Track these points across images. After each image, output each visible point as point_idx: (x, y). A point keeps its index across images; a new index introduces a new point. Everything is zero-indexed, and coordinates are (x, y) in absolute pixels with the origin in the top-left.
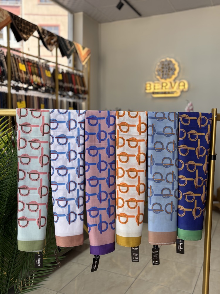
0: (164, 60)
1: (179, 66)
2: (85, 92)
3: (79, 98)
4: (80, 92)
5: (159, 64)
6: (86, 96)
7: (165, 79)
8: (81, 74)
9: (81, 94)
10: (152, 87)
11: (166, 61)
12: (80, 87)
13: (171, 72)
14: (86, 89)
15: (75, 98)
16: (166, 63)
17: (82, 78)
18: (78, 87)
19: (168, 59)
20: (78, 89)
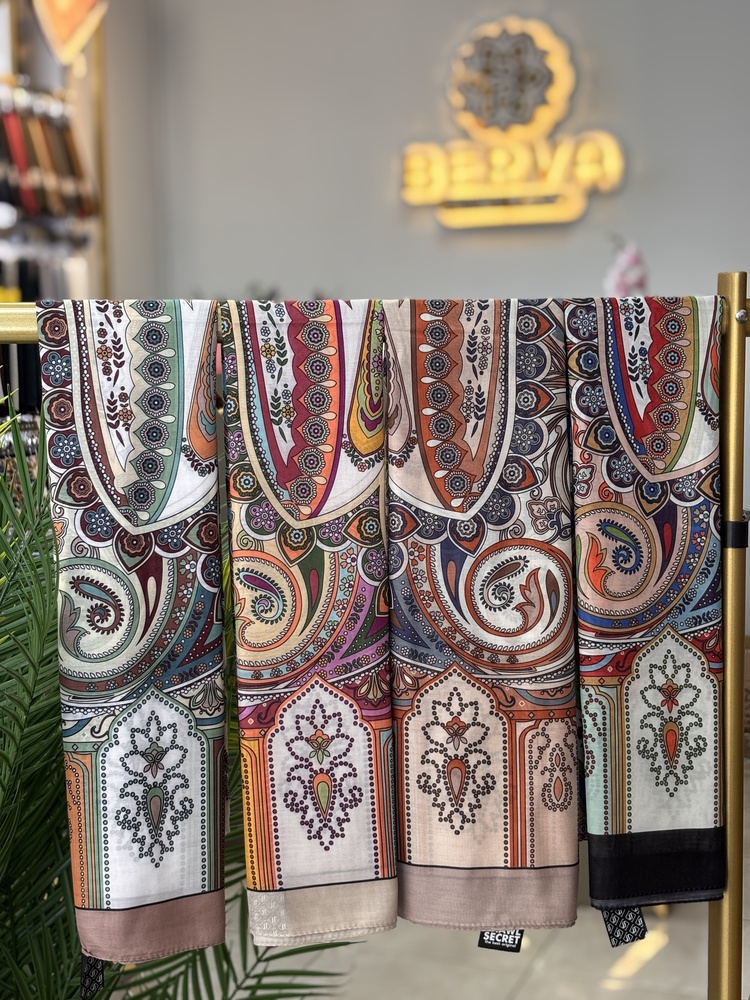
0: (491, 30)
1: (573, 60)
2: (82, 207)
3: (52, 238)
4: (55, 205)
5: (467, 50)
6: (89, 227)
7: (504, 127)
8: (54, 109)
9: (62, 216)
10: (439, 171)
11: (505, 33)
12: (51, 182)
13: (531, 94)
14: (88, 187)
15: (25, 240)
16: (504, 47)
17: (60, 130)
18: (41, 178)
19: (515, 25)
20: (40, 193)
